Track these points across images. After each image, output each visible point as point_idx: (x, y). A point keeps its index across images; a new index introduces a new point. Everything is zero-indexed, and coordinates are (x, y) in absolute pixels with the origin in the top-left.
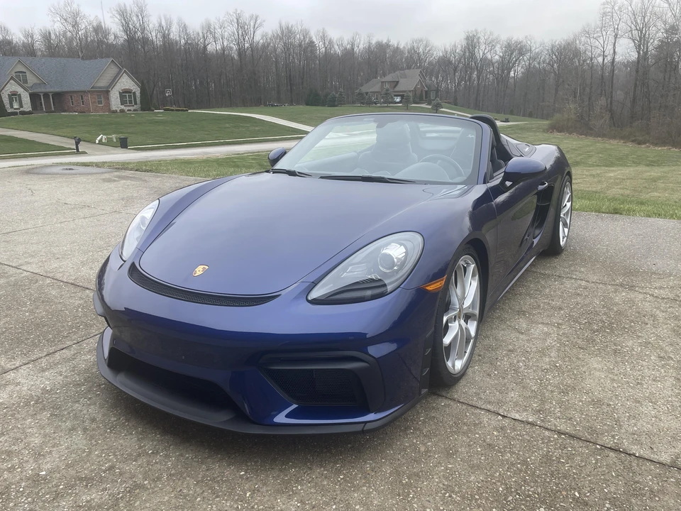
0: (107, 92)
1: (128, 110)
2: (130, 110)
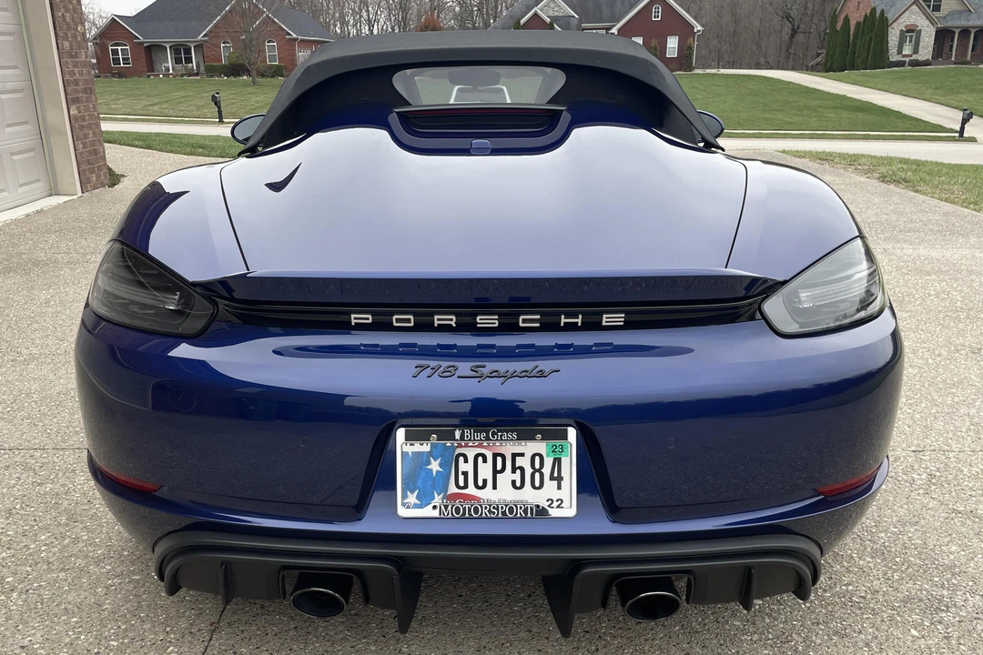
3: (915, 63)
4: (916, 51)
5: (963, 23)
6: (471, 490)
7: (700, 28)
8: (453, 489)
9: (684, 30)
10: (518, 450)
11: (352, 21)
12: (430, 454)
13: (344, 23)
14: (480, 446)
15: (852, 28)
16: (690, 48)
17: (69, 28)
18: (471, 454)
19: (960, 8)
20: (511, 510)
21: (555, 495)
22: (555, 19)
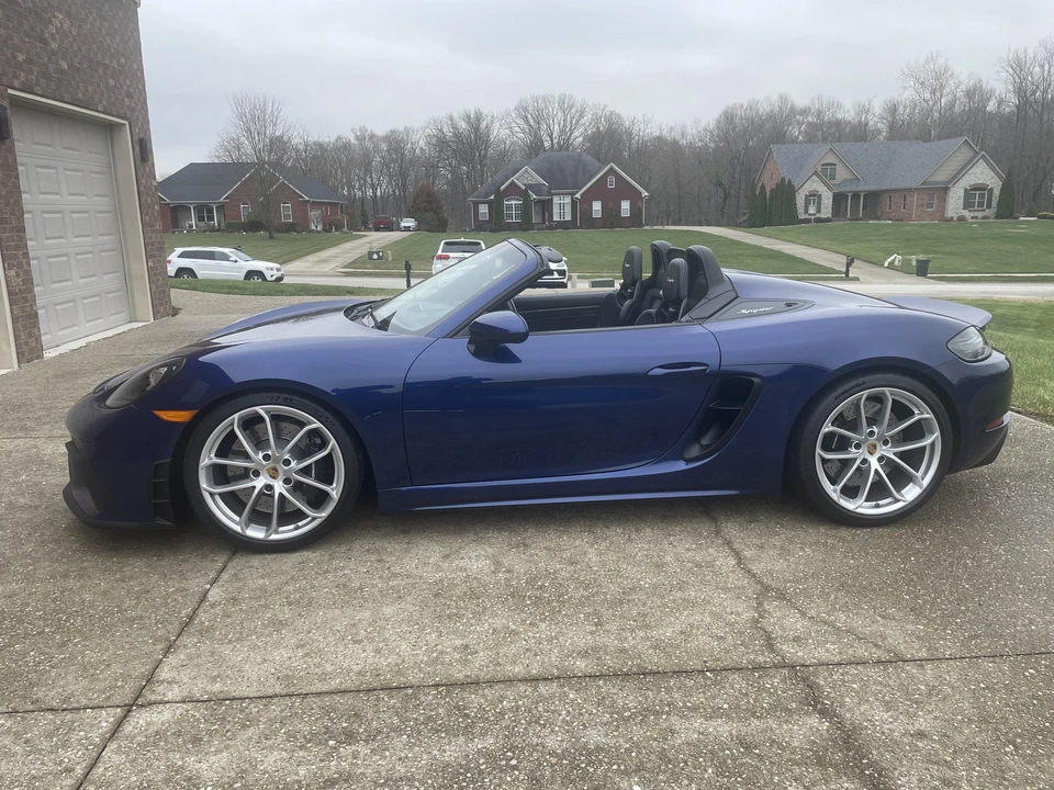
0: (946, 190)
1: (973, 218)
2: (976, 218)
3: (819, 220)
4: (819, 211)
5: (854, 188)
7: (646, 194)
9: (634, 196)
11: (357, 185)
13: (351, 187)
15: (768, 193)
16: (640, 210)
17: (149, 207)
19: (850, 177)
22: (529, 186)
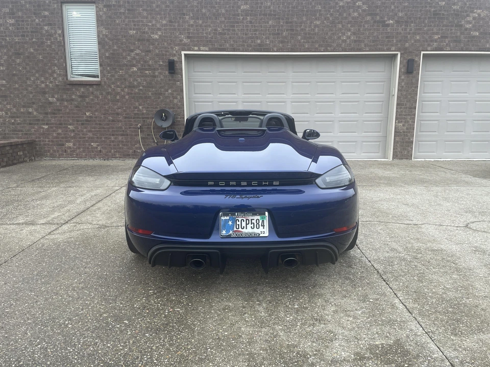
6: (240, 229)
8: (235, 229)
10: (252, 218)
12: (229, 219)
14: (242, 217)
18: (240, 219)
20: (251, 234)
21: (263, 230)
